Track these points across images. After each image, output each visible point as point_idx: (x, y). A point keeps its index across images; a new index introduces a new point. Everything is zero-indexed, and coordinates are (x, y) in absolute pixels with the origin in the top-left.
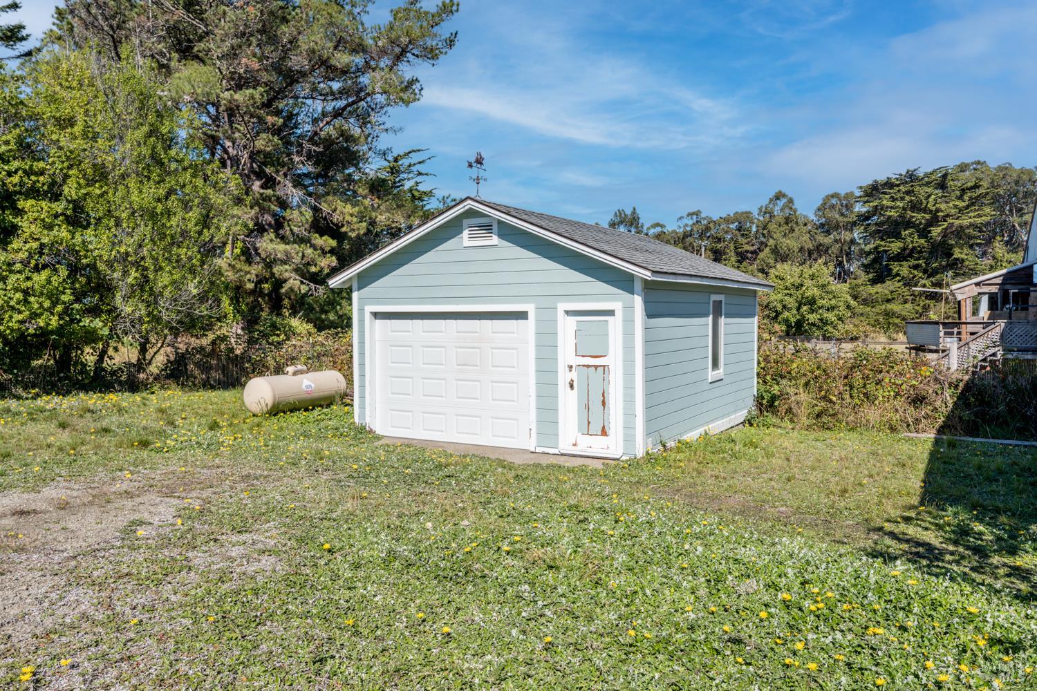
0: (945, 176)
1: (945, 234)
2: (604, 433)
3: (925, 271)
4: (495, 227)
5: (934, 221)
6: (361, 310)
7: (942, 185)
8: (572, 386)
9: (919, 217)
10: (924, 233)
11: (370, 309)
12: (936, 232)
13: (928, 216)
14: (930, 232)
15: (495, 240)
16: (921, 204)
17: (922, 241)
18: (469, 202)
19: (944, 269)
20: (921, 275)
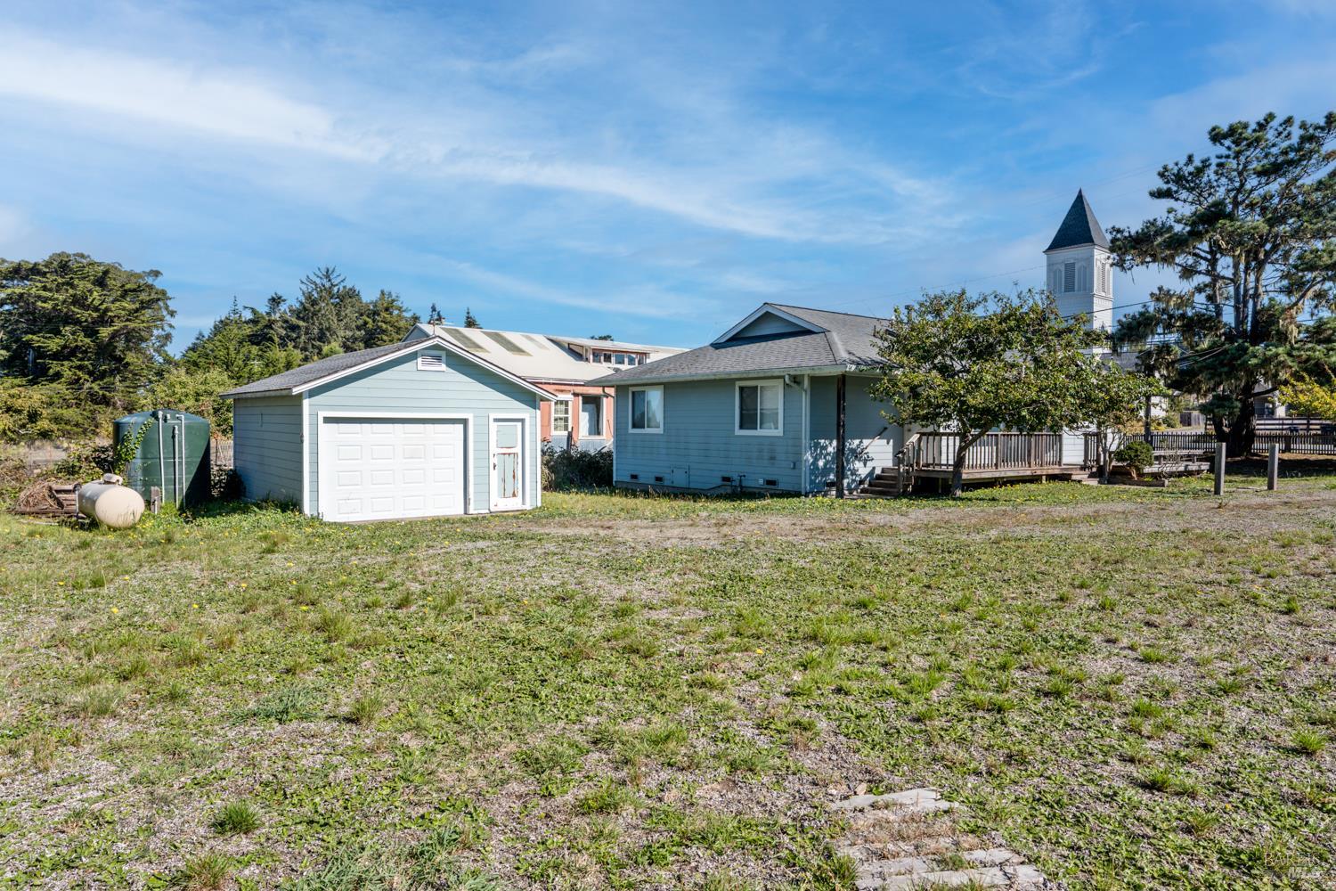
0: (106, 273)
1: (114, 336)
2: (514, 495)
3: (91, 373)
4: (444, 358)
5: (104, 319)
6: (314, 416)
7: (101, 282)
8: (495, 466)
9: (85, 315)
10: (91, 332)
11: (322, 414)
12: (105, 332)
13: (95, 315)
14: (97, 332)
15: (443, 367)
16: (86, 299)
17: (87, 340)
18: (438, 339)
19: (112, 373)
20: (87, 377)
